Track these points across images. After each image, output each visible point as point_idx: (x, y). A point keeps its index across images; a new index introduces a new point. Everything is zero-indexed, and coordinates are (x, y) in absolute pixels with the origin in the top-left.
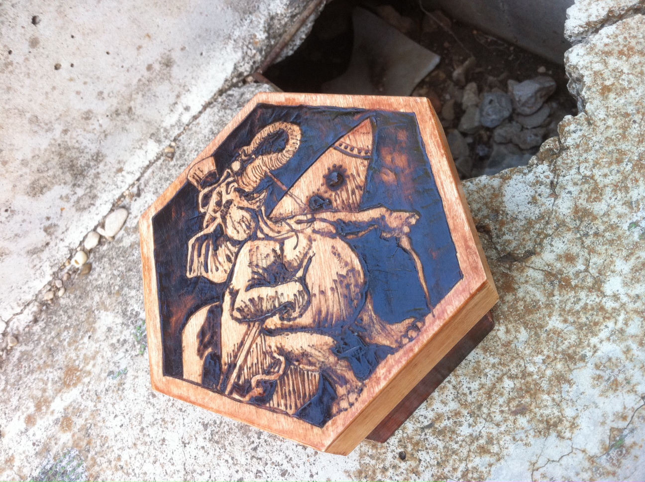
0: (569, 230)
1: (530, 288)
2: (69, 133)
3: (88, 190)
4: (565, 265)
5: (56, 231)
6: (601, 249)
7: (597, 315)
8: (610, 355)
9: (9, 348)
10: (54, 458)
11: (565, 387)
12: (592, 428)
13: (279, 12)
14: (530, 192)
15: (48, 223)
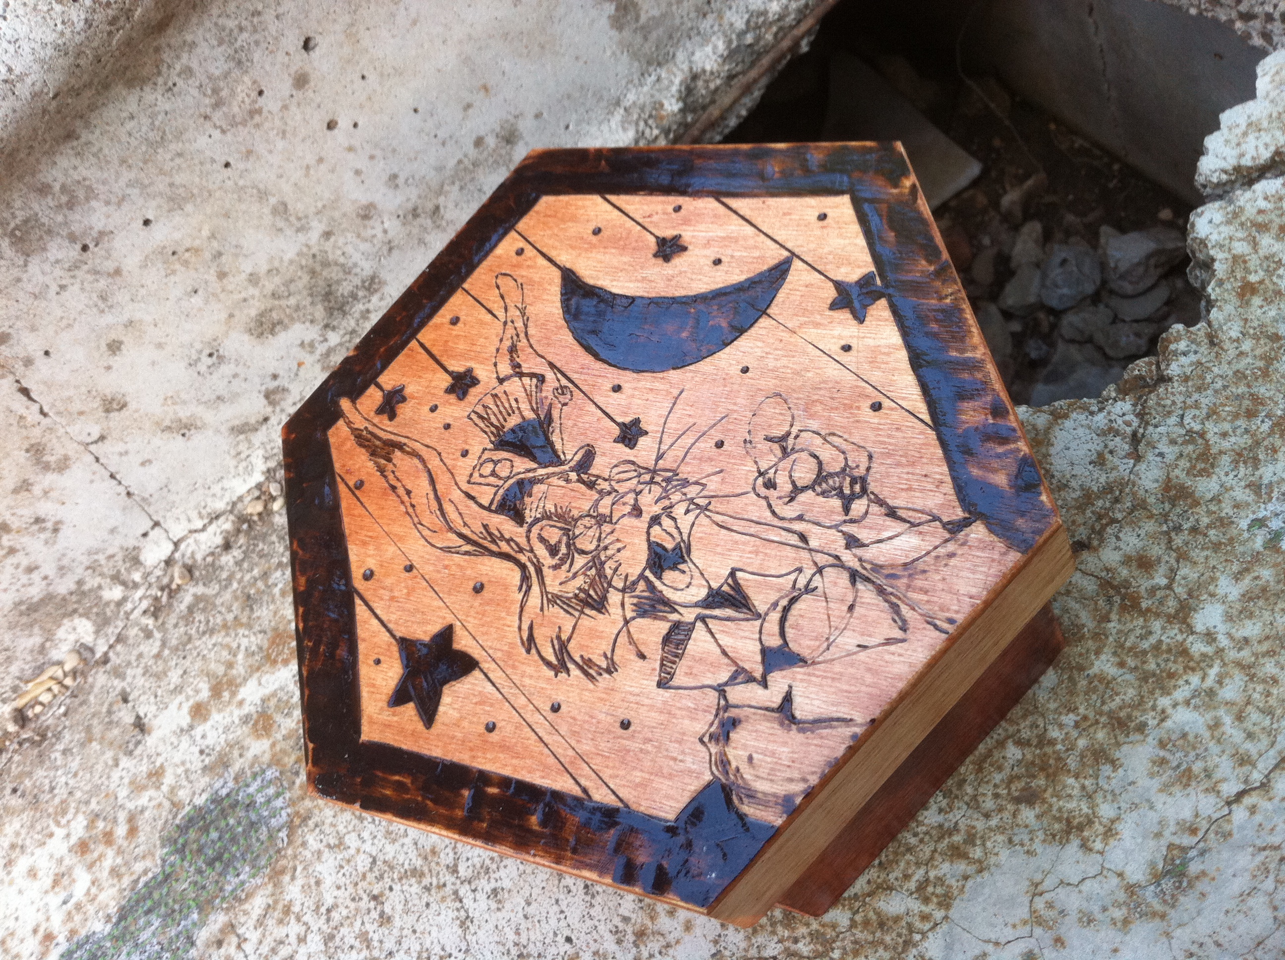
0: (1151, 517)
1: (1072, 604)
2: (332, 239)
3: (347, 337)
4: (1136, 573)
5: (283, 399)
6: (1198, 555)
7: (1175, 662)
8: (1187, 729)
9: (174, 586)
10: (236, 779)
11: (1106, 769)
12: (1139, 840)
13: (708, 68)
14: (1096, 445)
15: (273, 385)
